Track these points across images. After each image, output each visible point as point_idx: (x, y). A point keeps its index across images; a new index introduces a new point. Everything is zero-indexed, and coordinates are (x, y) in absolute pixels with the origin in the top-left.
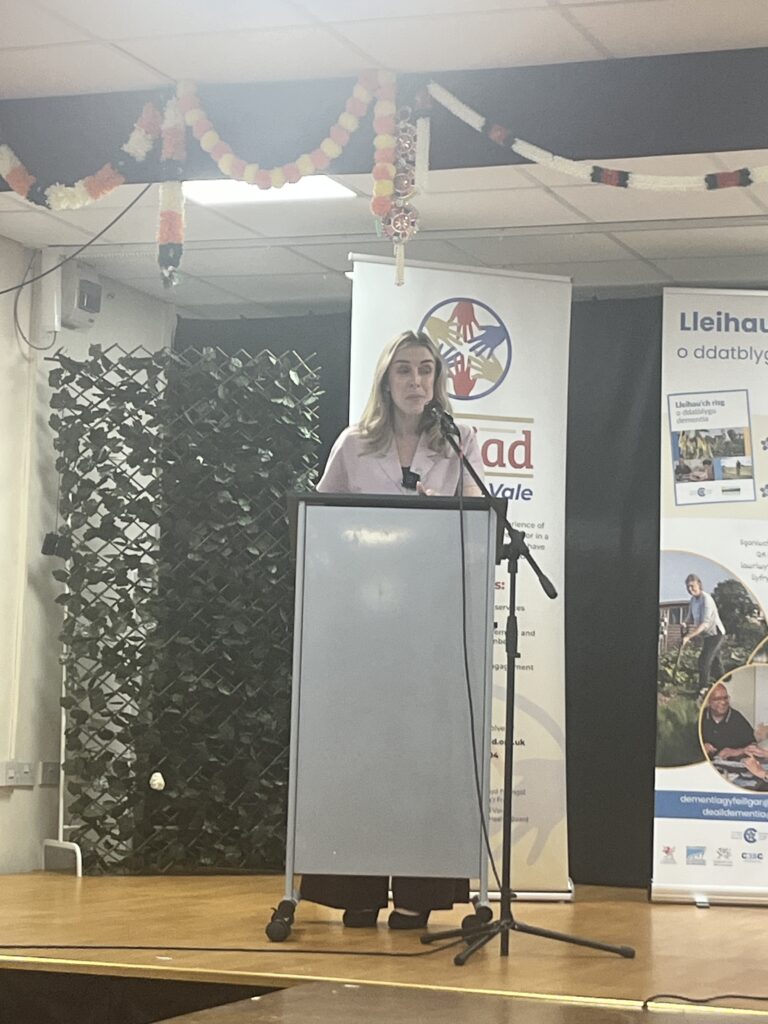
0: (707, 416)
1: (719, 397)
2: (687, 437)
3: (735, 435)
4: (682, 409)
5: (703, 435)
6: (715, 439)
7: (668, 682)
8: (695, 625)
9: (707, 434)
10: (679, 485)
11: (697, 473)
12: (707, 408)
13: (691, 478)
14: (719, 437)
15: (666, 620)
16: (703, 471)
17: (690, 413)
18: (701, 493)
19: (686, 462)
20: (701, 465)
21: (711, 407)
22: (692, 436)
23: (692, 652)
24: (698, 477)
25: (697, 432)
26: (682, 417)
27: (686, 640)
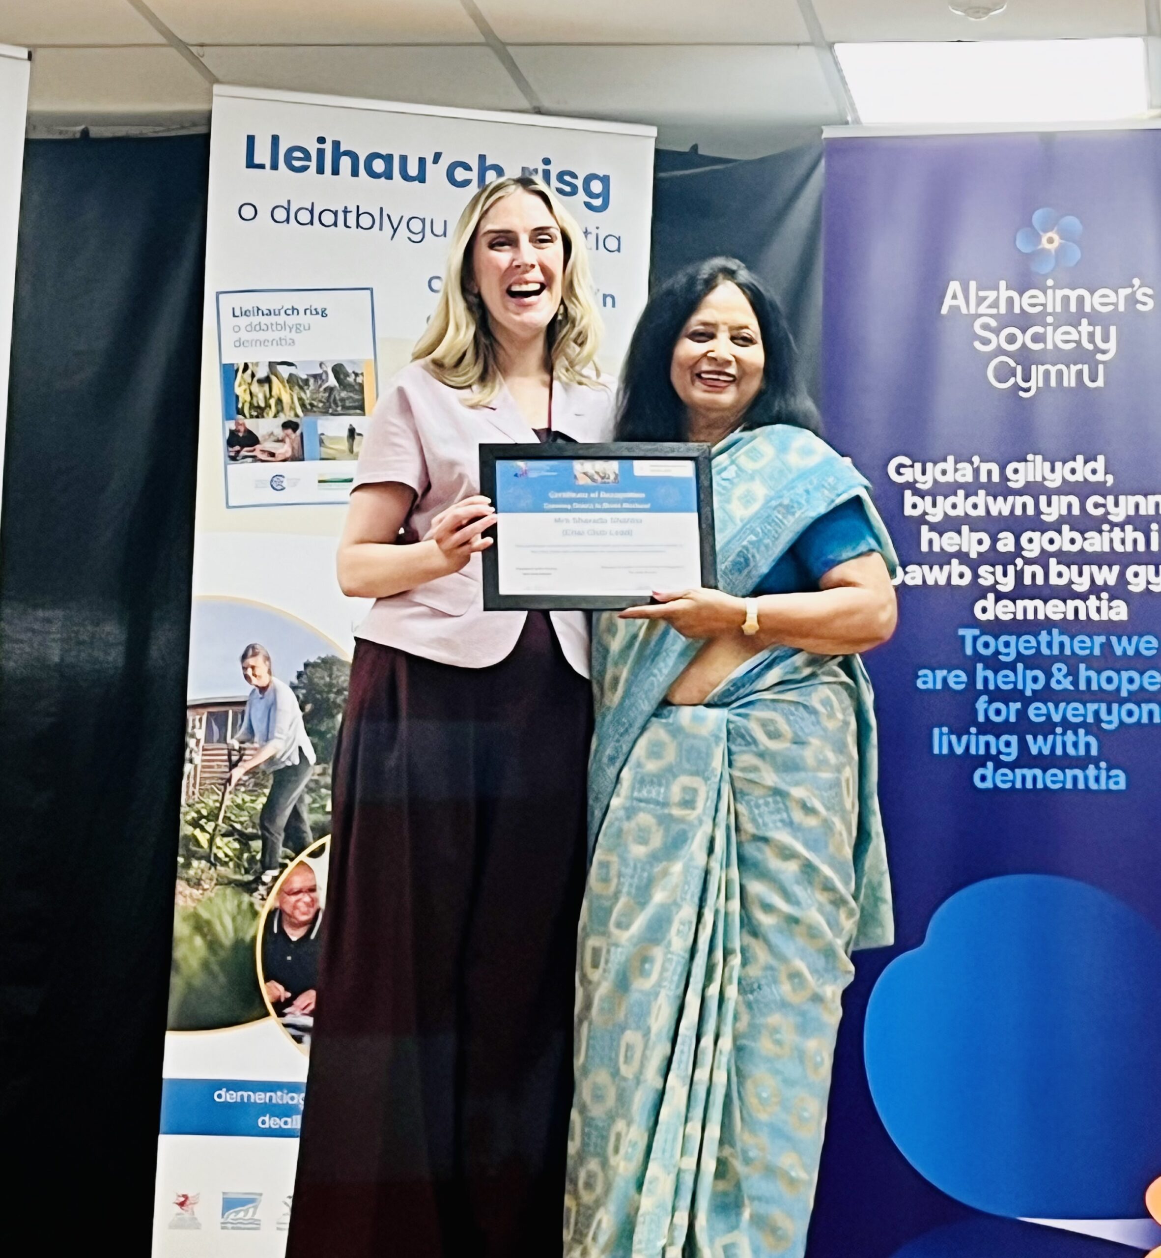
0: (294, 335)
1: (318, 300)
2: (253, 375)
3: (347, 375)
4: (243, 321)
5: (285, 371)
6: (306, 382)
7: (199, 858)
8: (256, 745)
9: (292, 370)
10: (235, 468)
11: (269, 446)
12: (293, 320)
13: (257, 453)
14: (316, 377)
15: (201, 734)
16: (282, 441)
17: (259, 328)
18: (276, 483)
19: (251, 424)
20: (279, 432)
21: (302, 319)
22: (262, 373)
23: (247, 798)
24: (272, 455)
25: (272, 365)
26: (244, 335)
27: (238, 773)
